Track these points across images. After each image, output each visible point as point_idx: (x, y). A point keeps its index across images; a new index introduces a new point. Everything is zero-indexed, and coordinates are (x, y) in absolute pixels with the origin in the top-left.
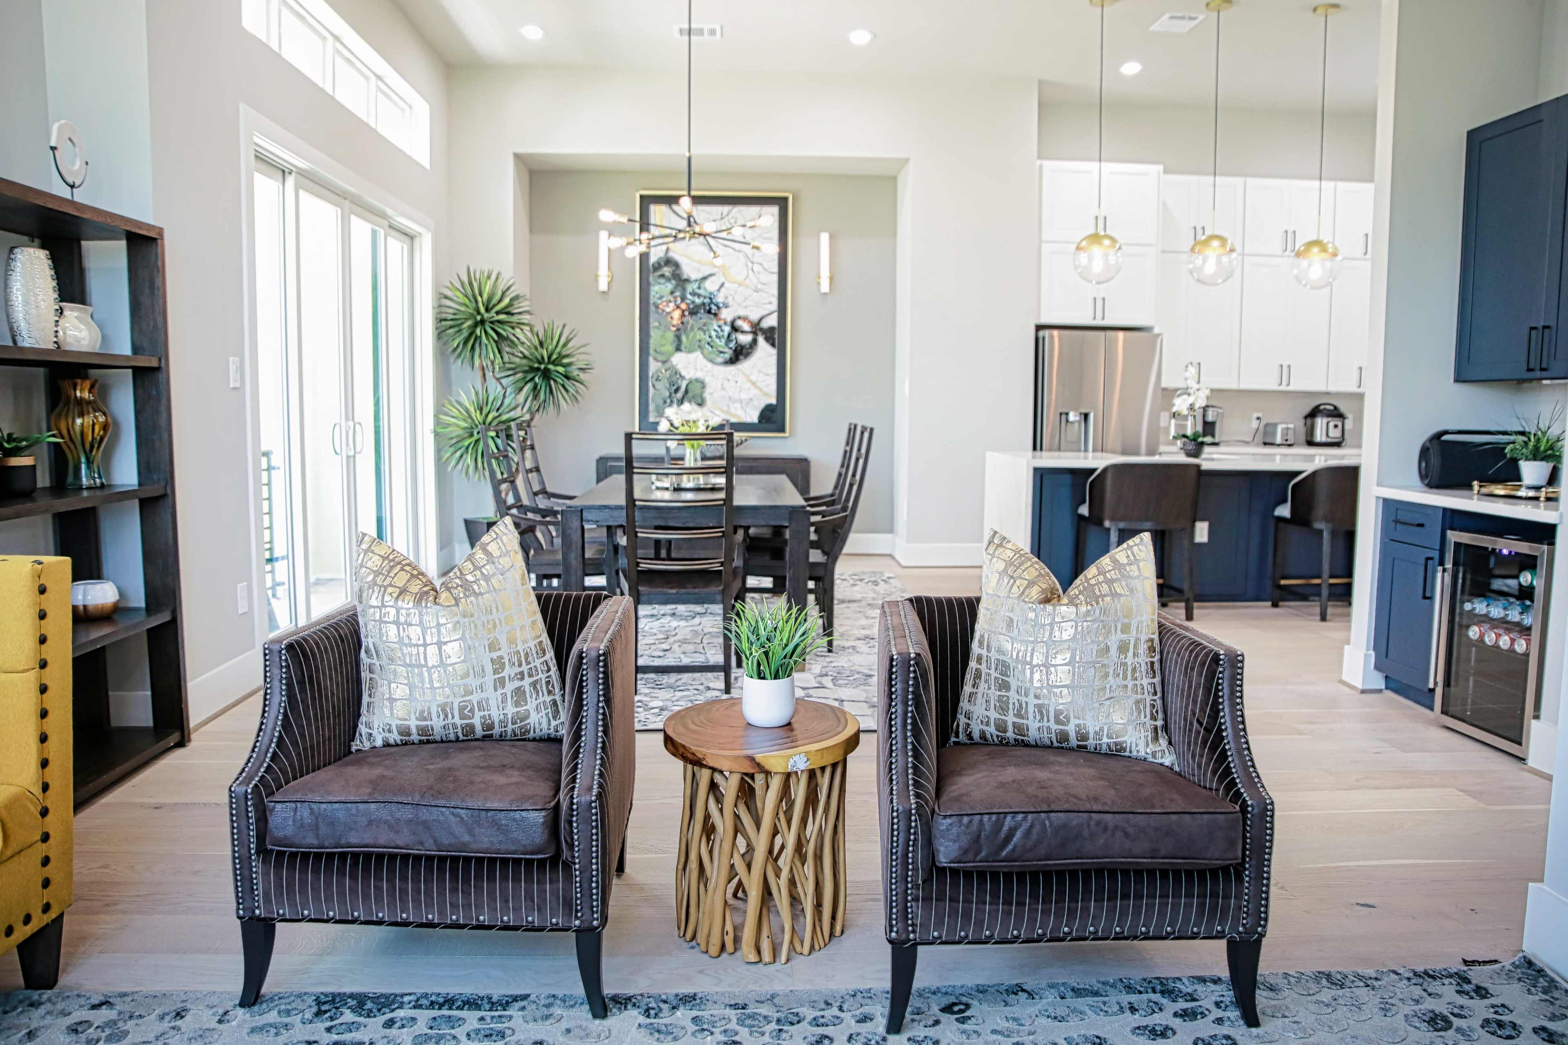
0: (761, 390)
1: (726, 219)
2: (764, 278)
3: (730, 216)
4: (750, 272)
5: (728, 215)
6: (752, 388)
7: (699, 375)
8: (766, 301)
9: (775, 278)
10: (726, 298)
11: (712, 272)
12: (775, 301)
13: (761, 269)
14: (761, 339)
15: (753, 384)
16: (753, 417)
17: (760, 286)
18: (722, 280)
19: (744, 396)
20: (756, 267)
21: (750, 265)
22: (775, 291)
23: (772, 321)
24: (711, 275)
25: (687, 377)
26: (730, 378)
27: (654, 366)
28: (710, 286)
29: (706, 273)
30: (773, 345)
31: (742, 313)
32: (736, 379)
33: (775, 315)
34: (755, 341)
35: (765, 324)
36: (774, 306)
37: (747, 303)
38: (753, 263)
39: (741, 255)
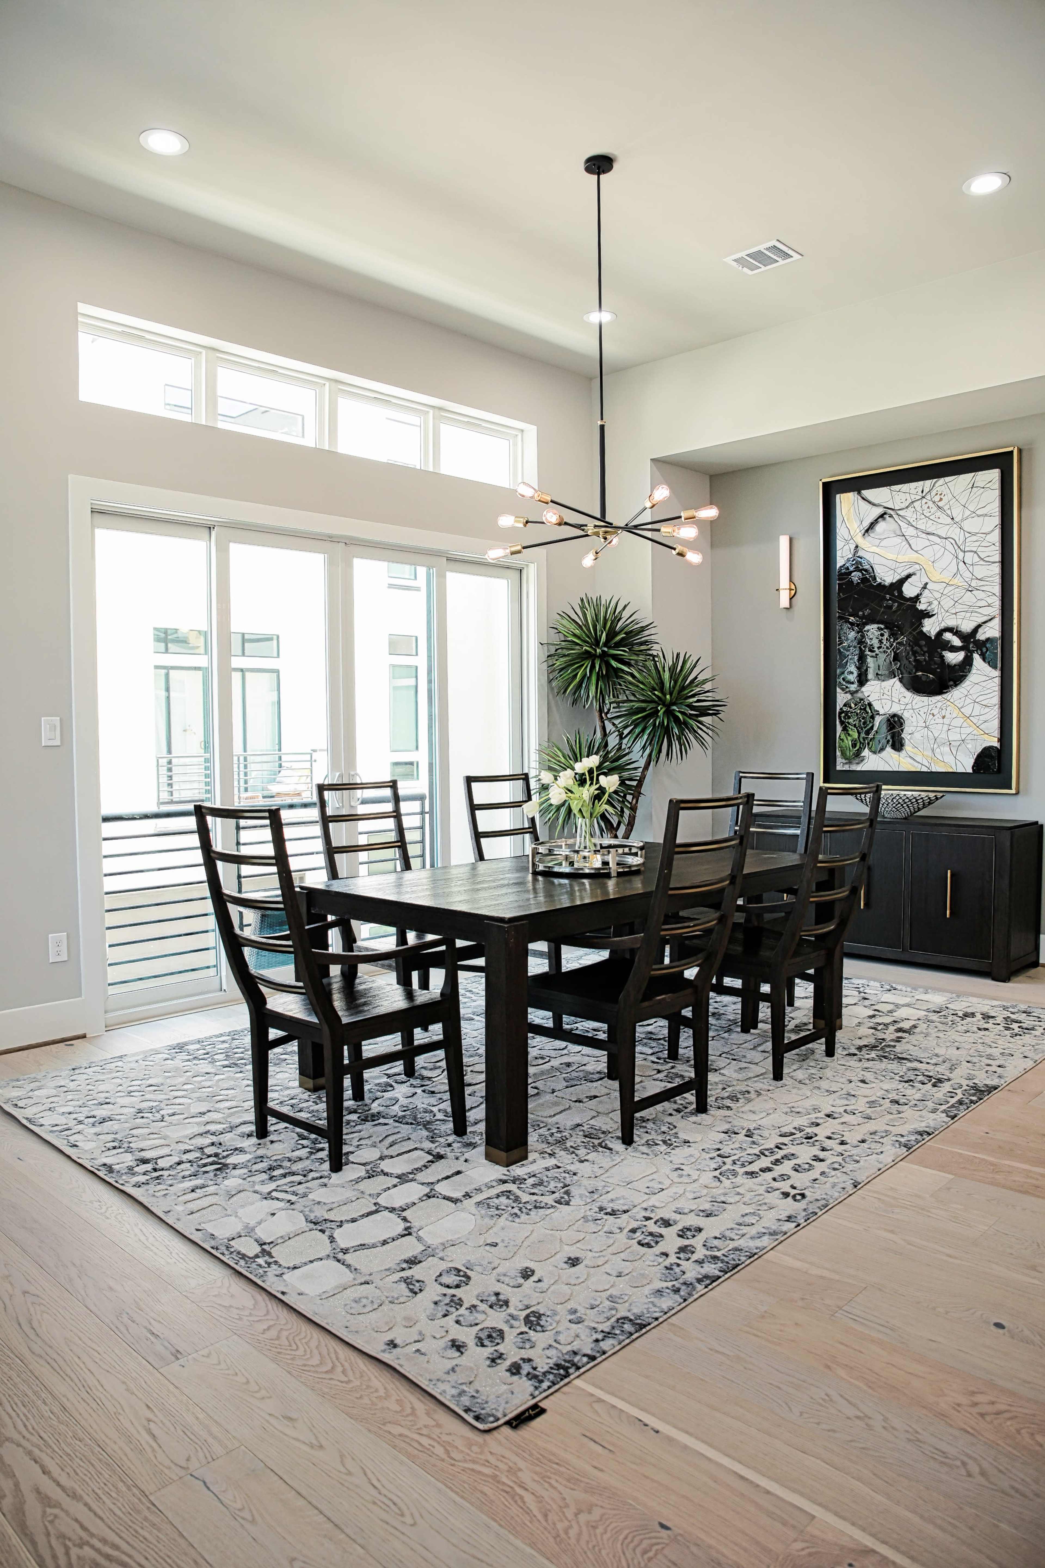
0: (979, 727)
1: (929, 496)
2: (981, 571)
3: (934, 493)
4: (961, 564)
5: (930, 492)
6: (967, 725)
7: (896, 709)
8: (985, 603)
9: (997, 569)
10: (931, 603)
11: (911, 571)
12: (997, 602)
13: (976, 559)
14: (977, 657)
15: (968, 719)
16: (966, 765)
17: (974, 583)
18: (926, 580)
19: (954, 736)
20: (969, 558)
21: (961, 555)
22: (997, 589)
23: (992, 631)
24: (909, 576)
25: (882, 712)
26: (935, 711)
27: (842, 698)
28: (909, 590)
29: (905, 573)
30: (994, 665)
31: (951, 623)
32: (945, 712)
33: (997, 622)
34: (968, 662)
35: (981, 636)
36: (995, 609)
37: (959, 607)
38: (965, 552)
39: (948, 543)
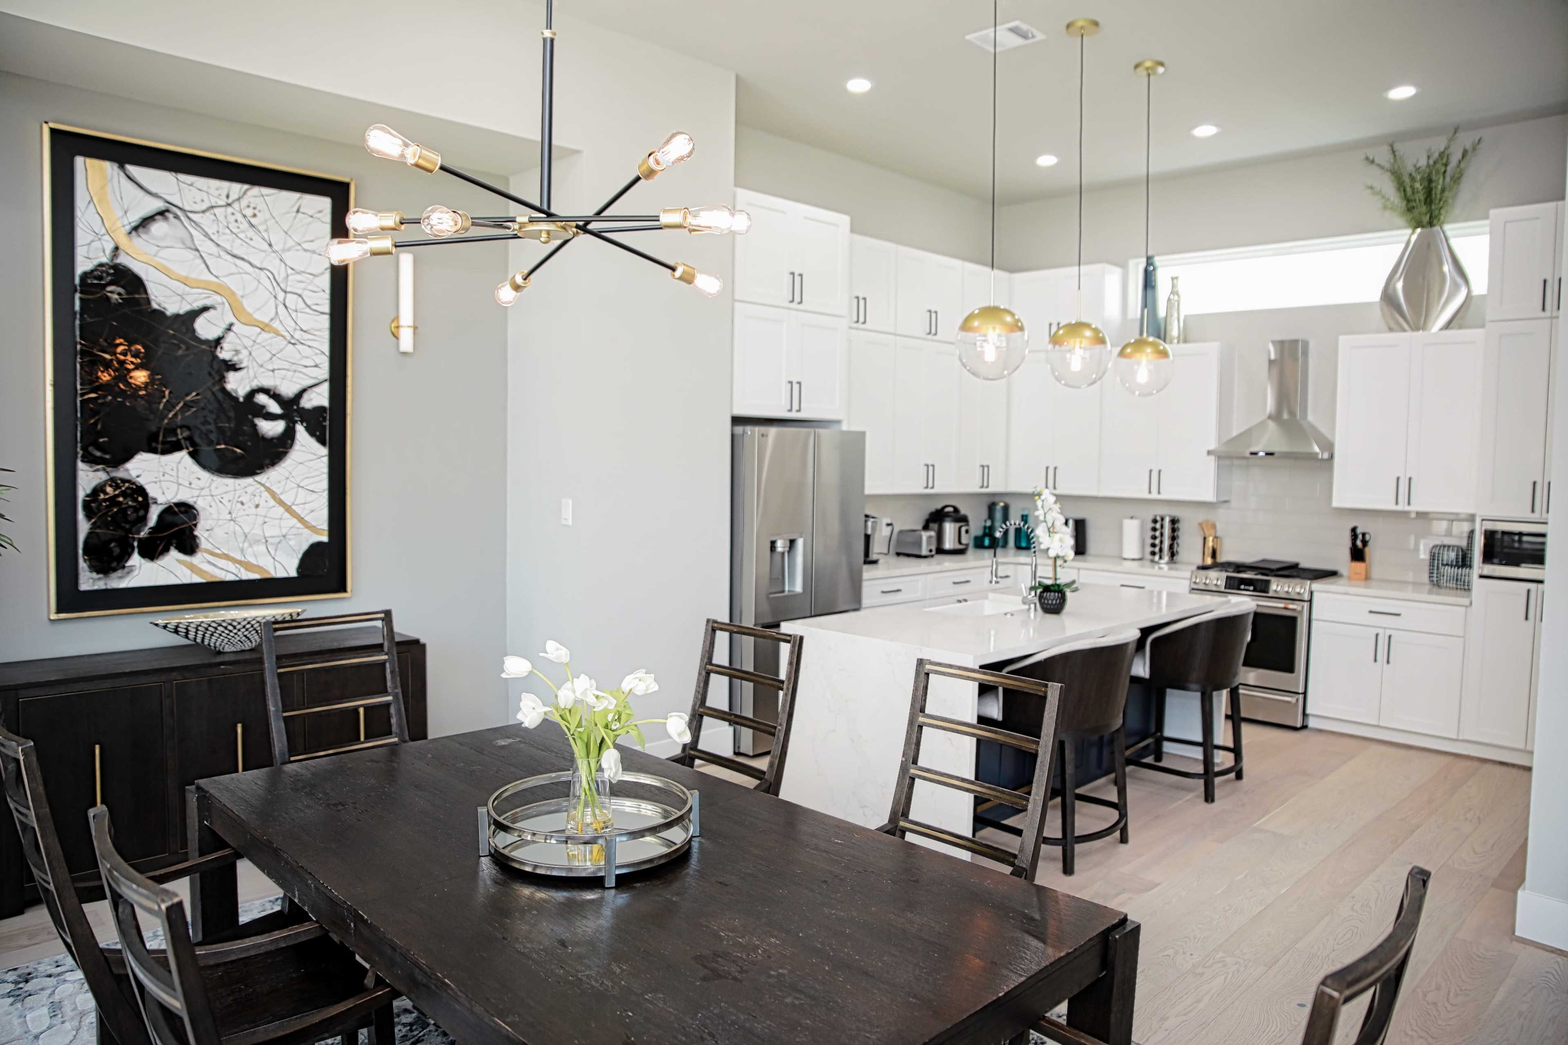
0: (301, 520)
1: (236, 205)
2: (305, 321)
3: (244, 202)
4: (281, 308)
5: (239, 199)
6: (287, 515)
7: (184, 496)
8: (310, 363)
9: (325, 322)
10: (237, 352)
11: (208, 302)
12: (325, 363)
13: (301, 305)
14: (300, 429)
15: (288, 509)
16: (287, 567)
17: (298, 335)
18: (231, 319)
19: (271, 531)
20: (291, 300)
21: (281, 296)
22: (325, 347)
23: (319, 398)
24: (205, 309)
25: (161, 499)
26: (244, 498)
28: (205, 328)
29: (198, 303)
30: (322, 442)
31: (267, 383)
32: (257, 500)
33: (325, 388)
34: (288, 435)
35: (308, 403)
36: (324, 372)
37: (275, 364)
38: (285, 292)
39: (262, 275)
